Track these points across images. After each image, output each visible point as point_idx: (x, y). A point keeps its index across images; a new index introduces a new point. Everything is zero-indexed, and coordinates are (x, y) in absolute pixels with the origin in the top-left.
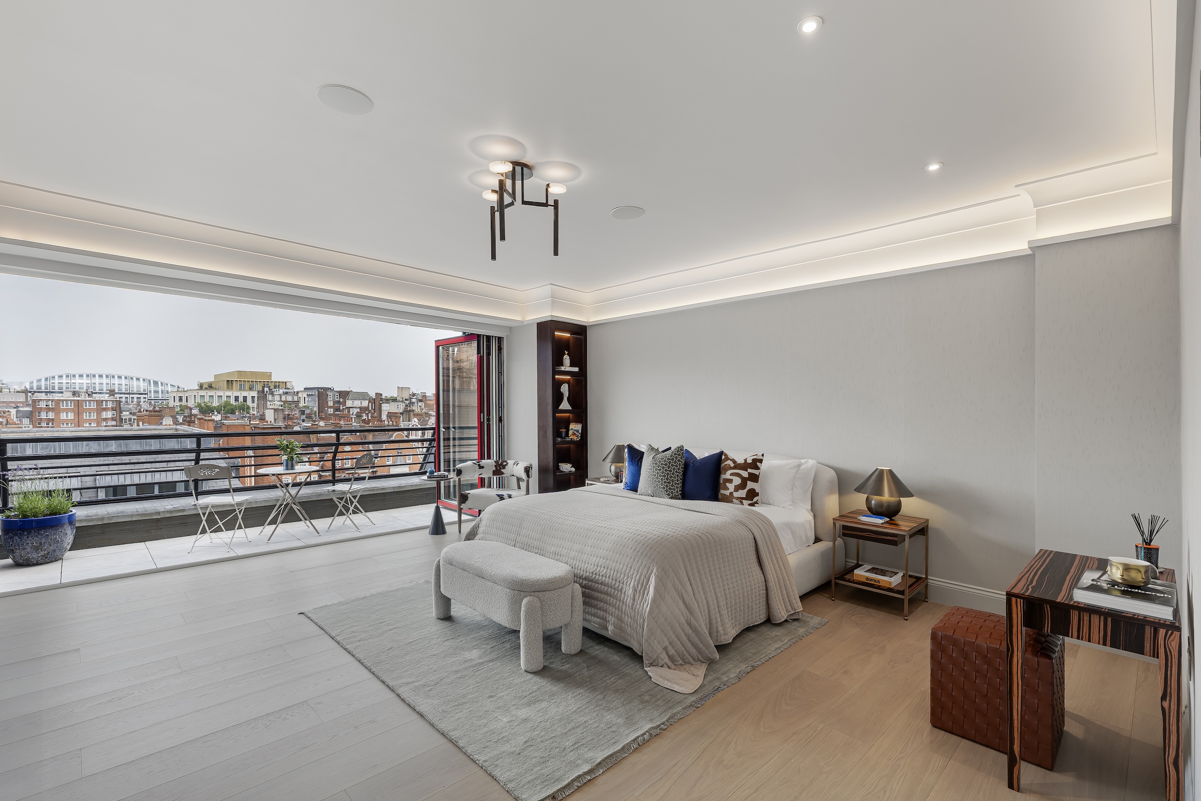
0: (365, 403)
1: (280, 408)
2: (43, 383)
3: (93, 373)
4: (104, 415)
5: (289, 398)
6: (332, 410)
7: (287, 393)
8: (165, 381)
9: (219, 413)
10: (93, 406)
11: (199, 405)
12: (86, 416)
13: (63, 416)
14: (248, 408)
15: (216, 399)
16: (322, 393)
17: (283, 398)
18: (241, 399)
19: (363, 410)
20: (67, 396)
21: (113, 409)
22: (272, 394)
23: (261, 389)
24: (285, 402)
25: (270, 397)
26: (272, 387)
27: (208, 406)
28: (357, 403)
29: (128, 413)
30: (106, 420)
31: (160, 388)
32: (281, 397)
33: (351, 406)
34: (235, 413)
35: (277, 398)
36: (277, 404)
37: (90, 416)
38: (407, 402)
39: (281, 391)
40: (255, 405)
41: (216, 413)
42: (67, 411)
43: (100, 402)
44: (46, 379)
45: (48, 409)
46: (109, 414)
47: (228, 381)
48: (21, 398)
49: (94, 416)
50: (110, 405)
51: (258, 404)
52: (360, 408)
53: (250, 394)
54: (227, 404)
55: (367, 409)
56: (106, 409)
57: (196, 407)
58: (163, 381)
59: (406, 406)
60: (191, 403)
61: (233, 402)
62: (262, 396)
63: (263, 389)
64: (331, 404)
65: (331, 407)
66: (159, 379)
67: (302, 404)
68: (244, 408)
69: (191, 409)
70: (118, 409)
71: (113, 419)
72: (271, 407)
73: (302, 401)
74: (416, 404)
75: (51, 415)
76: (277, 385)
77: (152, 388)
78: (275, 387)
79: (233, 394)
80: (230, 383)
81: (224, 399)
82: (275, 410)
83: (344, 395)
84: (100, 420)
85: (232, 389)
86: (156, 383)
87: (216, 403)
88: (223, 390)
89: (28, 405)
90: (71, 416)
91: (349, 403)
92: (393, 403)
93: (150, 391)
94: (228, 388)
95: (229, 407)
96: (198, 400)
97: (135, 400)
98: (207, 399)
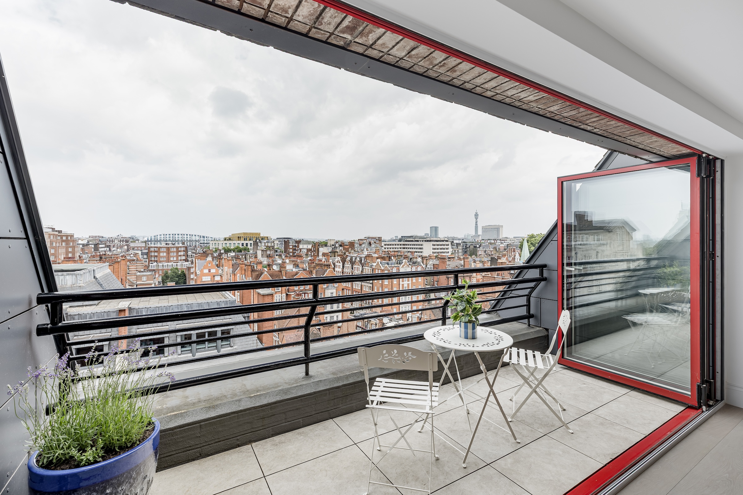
0: (310, 247)
1: (265, 249)
2: (153, 238)
3: (184, 233)
4: (180, 254)
5: (269, 245)
6: (292, 250)
7: (268, 242)
8: (208, 236)
9: (234, 252)
10: (175, 250)
11: (224, 249)
12: (171, 254)
13: (162, 254)
14: (248, 249)
15: (232, 245)
16: (286, 242)
17: (266, 245)
18: (245, 245)
19: (309, 250)
20: (163, 244)
21: (184, 251)
22: (261, 242)
23: (255, 240)
24: (267, 247)
25: (259, 244)
26: (261, 240)
27: (228, 249)
28: (305, 246)
29: (191, 253)
30: (180, 256)
31: (206, 239)
32: (265, 244)
33: (302, 248)
34: (242, 252)
35: (263, 244)
36: (263, 248)
37: (173, 254)
38: (333, 247)
39: (265, 241)
40: (252, 247)
41: (232, 252)
42: (163, 252)
43: (177, 248)
44: (154, 236)
45: (155, 251)
46: (182, 253)
47: (238, 237)
48: (144, 245)
49: (175, 254)
50: (182, 249)
51: (253, 247)
52: (307, 249)
53: (249, 242)
54: (238, 248)
55: (310, 250)
56: (180, 251)
57: (223, 249)
58: (207, 236)
59: (333, 249)
60: (220, 248)
61: (241, 246)
62: (256, 244)
63: (256, 240)
64: (291, 247)
65: (291, 249)
66: (205, 236)
67: (276, 247)
68: (246, 250)
69: (220, 251)
70: (186, 251)
71: (183, 255)
72: (260, 249)
73: (276, 245)
74: (338, 248)
75: (156, 254)
76: (263, 239)
77: (202, 239)
78: (262, 239)
79: (241, 242)
80: (239, 238)
81: (237, 245)
82: (262, 250)
83: (298, 242)
84: (178, 256)
85: (240, 240)
86: (204, 237)
87: (232, 247)
88: (236, 240)
89: (146, 249)
90: (165, 254)
91: (301, 246)
92: (325, 247)
93: (201, 240)
94: (238, 240)
95: (239, 249)
96: (224, 246)
97: (194, 244)
98: (228, 245)
